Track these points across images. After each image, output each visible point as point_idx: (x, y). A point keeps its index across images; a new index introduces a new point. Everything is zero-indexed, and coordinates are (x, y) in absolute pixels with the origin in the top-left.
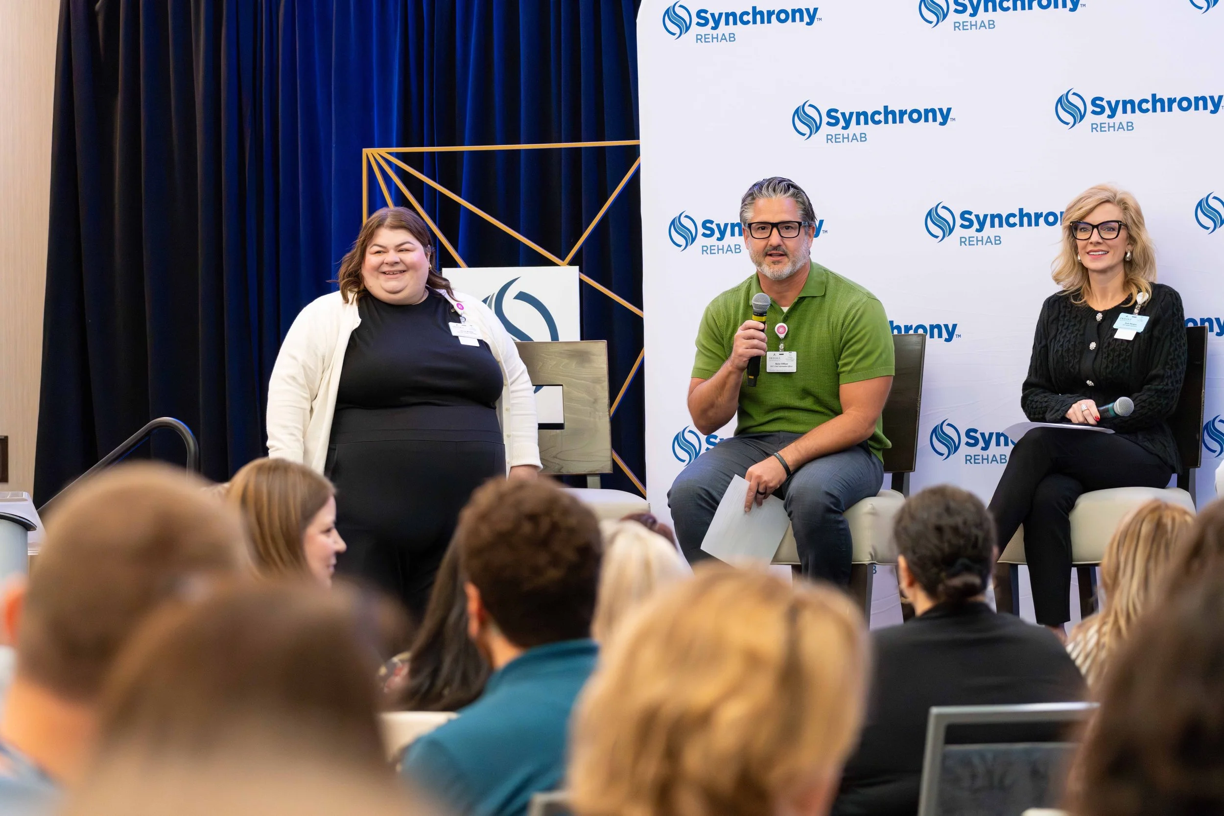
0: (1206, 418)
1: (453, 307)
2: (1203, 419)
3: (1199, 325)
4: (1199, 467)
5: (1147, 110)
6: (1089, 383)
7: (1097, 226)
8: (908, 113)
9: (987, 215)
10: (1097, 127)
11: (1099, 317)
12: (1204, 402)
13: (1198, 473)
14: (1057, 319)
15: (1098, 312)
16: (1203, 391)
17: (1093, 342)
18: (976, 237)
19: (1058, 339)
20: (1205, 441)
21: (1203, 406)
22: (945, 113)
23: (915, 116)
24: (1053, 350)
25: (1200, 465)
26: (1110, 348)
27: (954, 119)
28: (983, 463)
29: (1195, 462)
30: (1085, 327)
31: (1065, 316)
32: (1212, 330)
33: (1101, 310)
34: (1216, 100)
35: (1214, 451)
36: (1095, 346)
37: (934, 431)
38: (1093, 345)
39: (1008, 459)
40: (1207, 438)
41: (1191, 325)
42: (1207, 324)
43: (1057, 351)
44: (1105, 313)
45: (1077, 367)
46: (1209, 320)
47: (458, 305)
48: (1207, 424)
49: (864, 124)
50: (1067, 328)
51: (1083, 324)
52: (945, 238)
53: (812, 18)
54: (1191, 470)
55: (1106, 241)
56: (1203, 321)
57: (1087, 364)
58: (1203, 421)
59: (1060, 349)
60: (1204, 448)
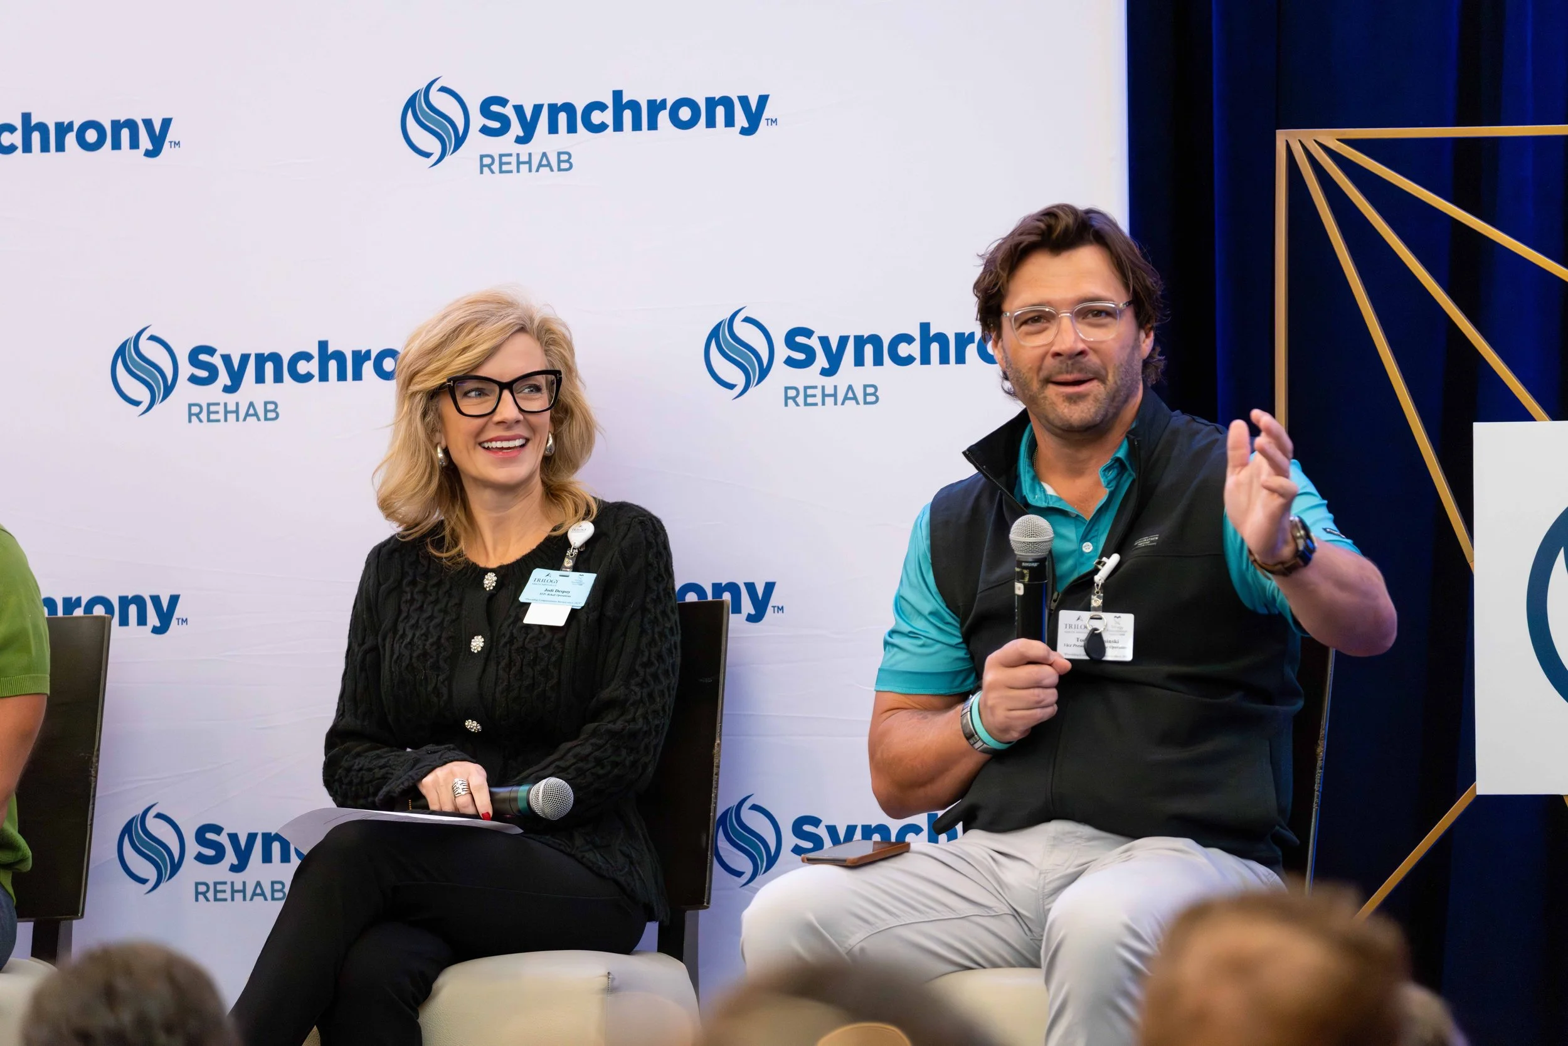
0: (723, 802)
2: (716, 803)
3: (710, 598)
4: (707, 907)
5: (603, 126)
6: (472, 725)
7: (509, 385)
8: (75, 129)
9: (248, 356)
10: (493, 162)
11: (490, 581)
12: (718, 766)
13: (704, 919)
14: (397, 589)
15: (486, 571)
16: (718, 741)
17: (478, 635)
18: (222, 404)
19: (400, 633)
20: (721, 851)
22: (157, 131)
23: (91, 136)
25: (708, 903)
26: (515, 649)
27: (178, 144)
28: (233, 899)
29: (698, 896)
30: (459, 605)
31: (414, 583)
32: (737, 609)
33: (494, 564)
34: (754, 105)
35: (739, 874)
36: (482, 644)
37: (128, 829)
38: (477, 643)
39: (287, 890)
40: (723, 844)
41: (691, 597)
42: (727, 597)
43: (400, 656)
44: (503, 572)
45: (445, 691)
46: (733, 588)
48: (725, 813)
50: (420, 609)
51: (453, 599)
52: (156, 406)
54: (689, 914)
55: (529, 416)
56: (718, 588)
57: (466, 685)
58: (715, 808)
59: (406, 653)
60: (716, 865)
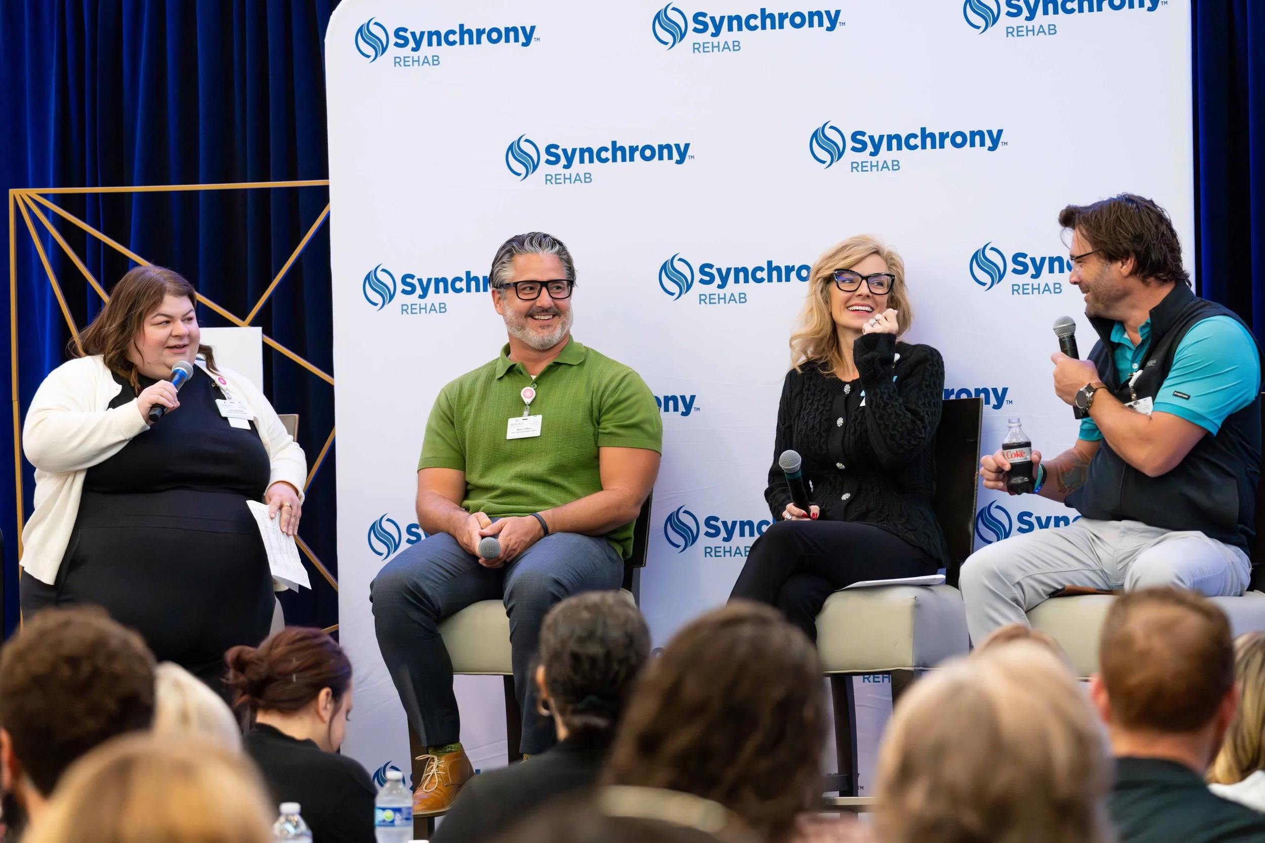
0: (980, 505)
1: (214, 381)
2: (976, 505)
3: (974, 397)
5: (915, 147)
6: (840, 465)
7: (866, 278)
8: (640, 149)
9: (731, 268)
10: (858, 166)
11: (847, 389)
12: (977, 486)
14: (801, 392)
15: (846, 383)
16: (977, 473)
17: (840, 417)
18: (717, 295)
19: (802, 416)
20: (980, 530)
21: (977, 490)
22: (682, 150)
23: (648, 153)
24: (797, 430)
26: (857, 422)
27: (693, 157)
28: (724, 555)
30: (832, 402)
31: (809, 389)
32: (988, 402)
33: (849, 380)
34: (995, 135)
35: (989, 542)
36: (842, 422)
37: (669, 520)
38: (840, 422)
40: (981, 526)
41: (964, 396)
42: (982, 396)
43: (801, 430)
44: (853, 384)
45: (824, 447)
46: (985, 391)
47: (219, 379)
48: (982, 510)
49: (588, 162)
50: (812, 403)
51: (829, 400)
52: (682, 296)
53: (529, 38)
55: (875, 296)
56: (978, 391)
57: (835, 444)
58: (975, 509)
59: (804, 428)
